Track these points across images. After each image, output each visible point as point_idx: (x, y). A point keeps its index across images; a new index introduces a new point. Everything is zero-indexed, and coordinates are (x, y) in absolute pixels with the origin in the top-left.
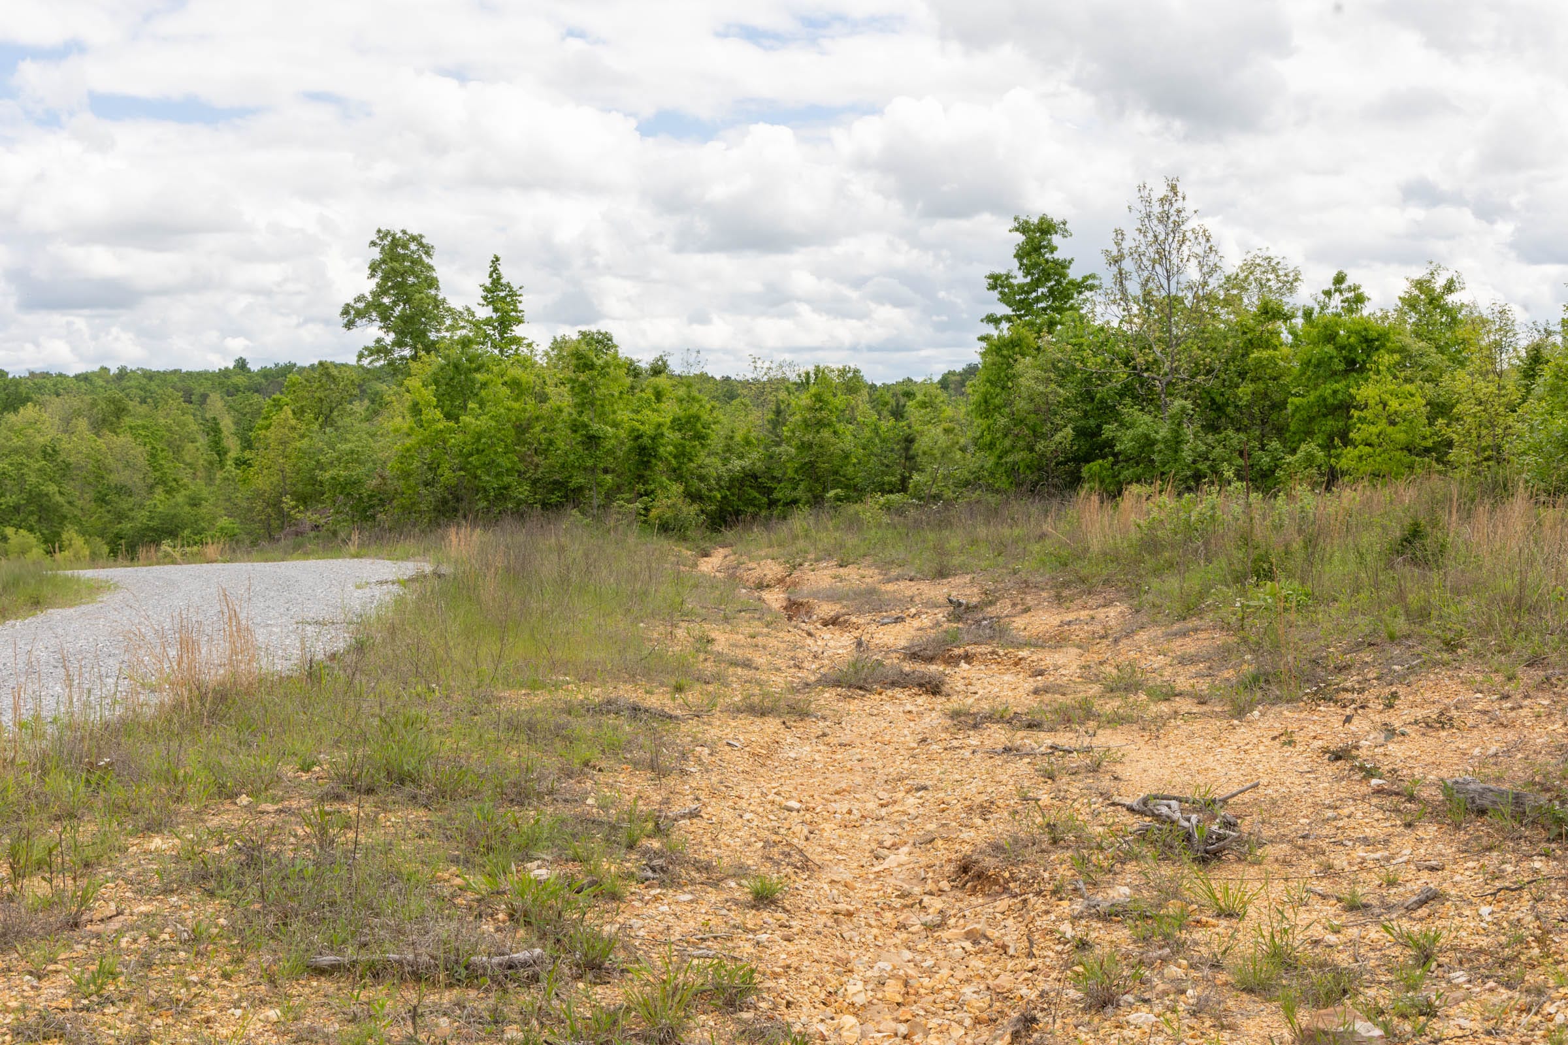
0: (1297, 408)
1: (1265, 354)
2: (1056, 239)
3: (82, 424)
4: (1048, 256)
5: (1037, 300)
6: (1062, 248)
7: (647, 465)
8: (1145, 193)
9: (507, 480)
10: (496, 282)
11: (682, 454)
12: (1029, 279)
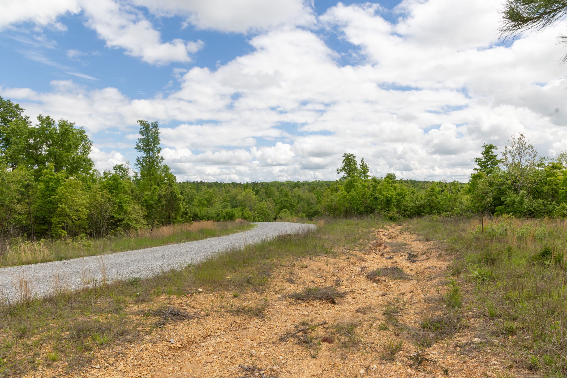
0: (563, 193)
1: (552, 178)
2: (493, 150)
3: (307, 191)
4: (491, 154)
5: (488, 165)
6: (495, 152)
7: (389, 204)
8: (513, 137)
9: (359, 206)
10: (363, 164)
11: (398, 201)
12: (485, 160)
